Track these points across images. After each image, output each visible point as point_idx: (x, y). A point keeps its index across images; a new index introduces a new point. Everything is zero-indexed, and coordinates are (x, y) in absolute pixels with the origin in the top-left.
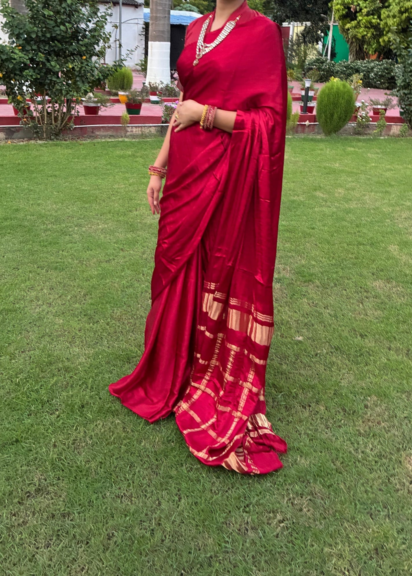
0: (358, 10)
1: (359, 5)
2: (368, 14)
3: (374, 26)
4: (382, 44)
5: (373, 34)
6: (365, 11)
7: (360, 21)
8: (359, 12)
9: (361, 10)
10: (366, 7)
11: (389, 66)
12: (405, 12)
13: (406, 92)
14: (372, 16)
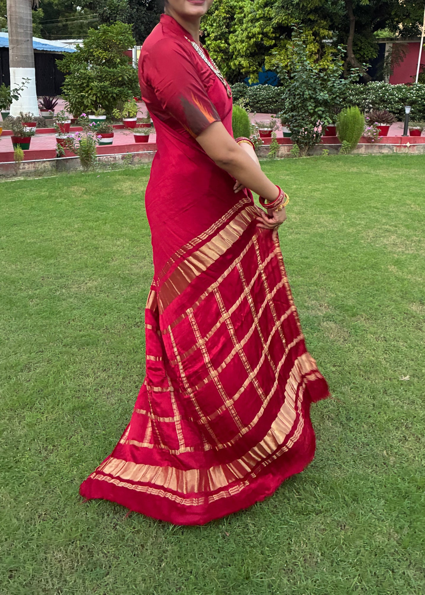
0: (206, 35)
1: (206, 30)
2: (216, 39)
3: (222, 50)
4: (233, 67)
5: (222, 58)
6: (212, 35)
7: (209, 45)
8: (207, 37)
9: (208, 35)
10: (213, 32)
11: (242, 89)
12: (253, 38)
13: (294, 114)
14: (220, 41)
